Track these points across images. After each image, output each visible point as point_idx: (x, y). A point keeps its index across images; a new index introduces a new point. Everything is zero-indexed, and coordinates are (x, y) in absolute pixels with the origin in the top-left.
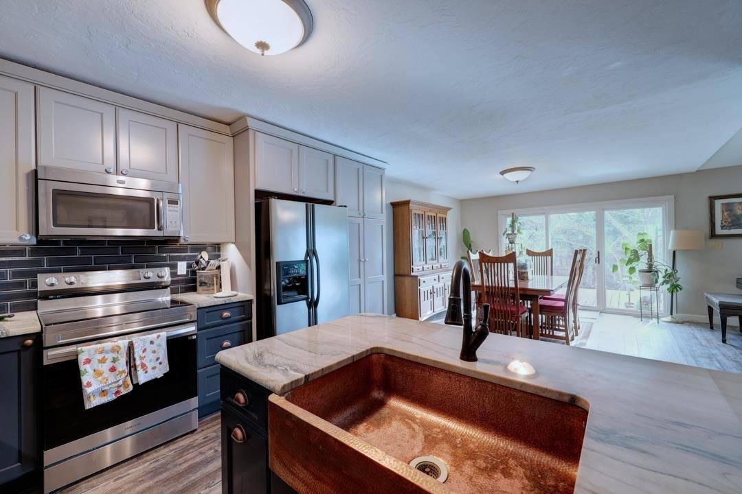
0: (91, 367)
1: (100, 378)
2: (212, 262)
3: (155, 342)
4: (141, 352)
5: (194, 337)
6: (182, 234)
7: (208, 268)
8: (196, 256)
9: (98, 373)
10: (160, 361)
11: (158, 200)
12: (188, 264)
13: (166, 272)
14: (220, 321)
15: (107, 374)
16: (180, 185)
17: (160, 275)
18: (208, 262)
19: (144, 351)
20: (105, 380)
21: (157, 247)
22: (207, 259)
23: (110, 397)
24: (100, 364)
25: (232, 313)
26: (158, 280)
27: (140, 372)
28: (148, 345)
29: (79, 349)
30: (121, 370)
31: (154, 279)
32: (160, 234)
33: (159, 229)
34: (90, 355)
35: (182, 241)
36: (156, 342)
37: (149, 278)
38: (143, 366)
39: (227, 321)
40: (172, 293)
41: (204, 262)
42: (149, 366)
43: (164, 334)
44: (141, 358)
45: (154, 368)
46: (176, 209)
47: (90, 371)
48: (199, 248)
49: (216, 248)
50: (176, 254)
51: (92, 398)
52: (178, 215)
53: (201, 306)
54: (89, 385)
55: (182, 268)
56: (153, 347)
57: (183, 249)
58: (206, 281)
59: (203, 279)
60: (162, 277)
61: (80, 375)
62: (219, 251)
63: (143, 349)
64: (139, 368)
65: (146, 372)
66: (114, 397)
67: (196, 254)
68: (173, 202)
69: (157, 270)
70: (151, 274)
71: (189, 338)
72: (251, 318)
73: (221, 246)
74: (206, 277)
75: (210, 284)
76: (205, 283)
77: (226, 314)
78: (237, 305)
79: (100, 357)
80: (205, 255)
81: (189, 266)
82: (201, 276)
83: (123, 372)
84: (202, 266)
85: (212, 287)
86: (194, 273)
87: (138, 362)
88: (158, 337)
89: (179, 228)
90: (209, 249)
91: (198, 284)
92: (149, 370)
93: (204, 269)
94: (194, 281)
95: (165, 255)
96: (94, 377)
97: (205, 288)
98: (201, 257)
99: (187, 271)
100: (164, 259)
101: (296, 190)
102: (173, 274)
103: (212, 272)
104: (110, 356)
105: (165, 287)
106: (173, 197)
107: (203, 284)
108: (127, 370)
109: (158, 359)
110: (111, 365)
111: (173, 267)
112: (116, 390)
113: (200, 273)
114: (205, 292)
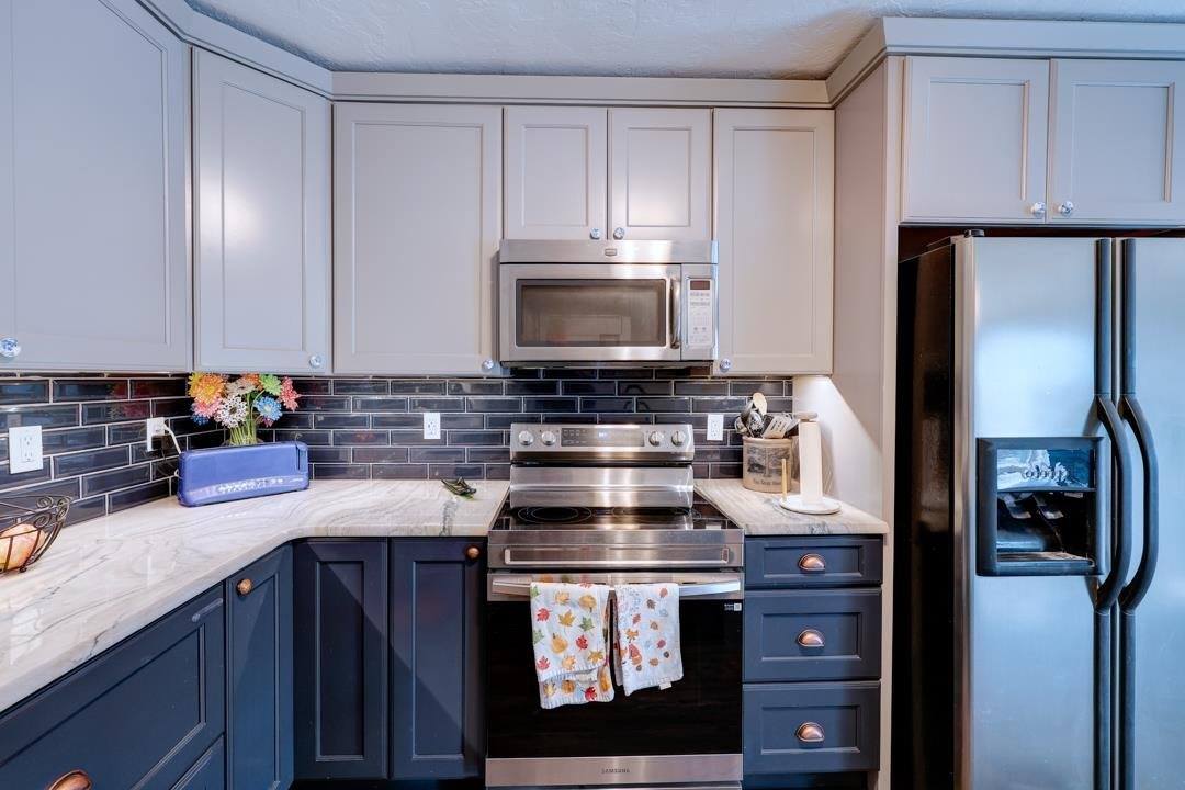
0: (548, 627)
1: (562, 655)
2: (777, 417)
3: (657, 603)
4: (630, 621)
5: (737, 607)
6: (715, 357)
7: (768, 432)
8: (742, 403)
9: (560, 646)
10: (665, 649)
11: (672, 282)
12: (725, 418)
13: (686, 433)
14: (797, 576)
15: (573, 649)
16: (715, 244)
17: (675, 439)
18: (767, 420)
19: (637, 619)
20: (569, 662)
21: (673, 381)
22: (764, 412)
23: (578, 698)
24: (562, 627)
25: (826, 560)
26: (673, 449)
27: (628, 666)
28: (643, 608)
29: (533, 585)
30: (595, 650)
31: (666, 447)
32: (674, 355)
33: (674, 346)
34: (547, 602)
35: (716, 371)
36: (660, 605)
37: (656, 444)
38: (634, 652)
39: (814, 583)
40: (696, 476)
41: (758, 418)
42: (646, 655)
43: (674, 589)
44: (632, 635)
45: (654, 662)
46: (705, 299)
47: (548, 638)
48: (747, 385)
49: (784, 387)
50: (706, 398)
51: (550, 689)
52: (709, 310)
53: (754, 533)
54: (545, 665)
55: (715, 428)
56: (653, 615)
57: (718, 387)
58: (762, 463)
59: (756, 456)
60: (678, 444)
61: (531, 640)
62: (790, 392)
63: (634, 614)
64: (626, 657)
65: (639, 669)
66: (584, 700)
67: (743, 398)
68: (701, 284)
69: (672, 428)
70: (661, 437)
71: (727, 607)
72: (878, 584)
73: (795, 383)
74: (763, 452)
75: (771, 471)
76: (758, 465)
77: (813, 562)
78: (844, 542)
79: (563, 610)
80: (760, 402)
81: (729, 424)
82: (752, 450)
83: (598, 654)
84: (755, 427)
85: (774, 478)
86: (737, 439)
87: (624, 644)
88: (664, 593)
89: (710, 343)
90: (768, 387)
91: (746, 468)
92: (645, 663)
93: (758, 433)
94: (739, 455)
95: (686, 398)
96: (553, 650)
97: (759, 477)
98: (754, 407)
99: (725, 434)
100: (684, 407)
101: (1037, 207)
102: (700, 439)
103: (774, 444)
104: (578, 614)
105: (684, 465)
106: (699, 272)
107: (756, 467)
108: (605, 654)
109: (661, 644)
110: (579, 633)
111: (700, 423)
112: (586, 686)
113: (750, 442)
114: (762, 487)
